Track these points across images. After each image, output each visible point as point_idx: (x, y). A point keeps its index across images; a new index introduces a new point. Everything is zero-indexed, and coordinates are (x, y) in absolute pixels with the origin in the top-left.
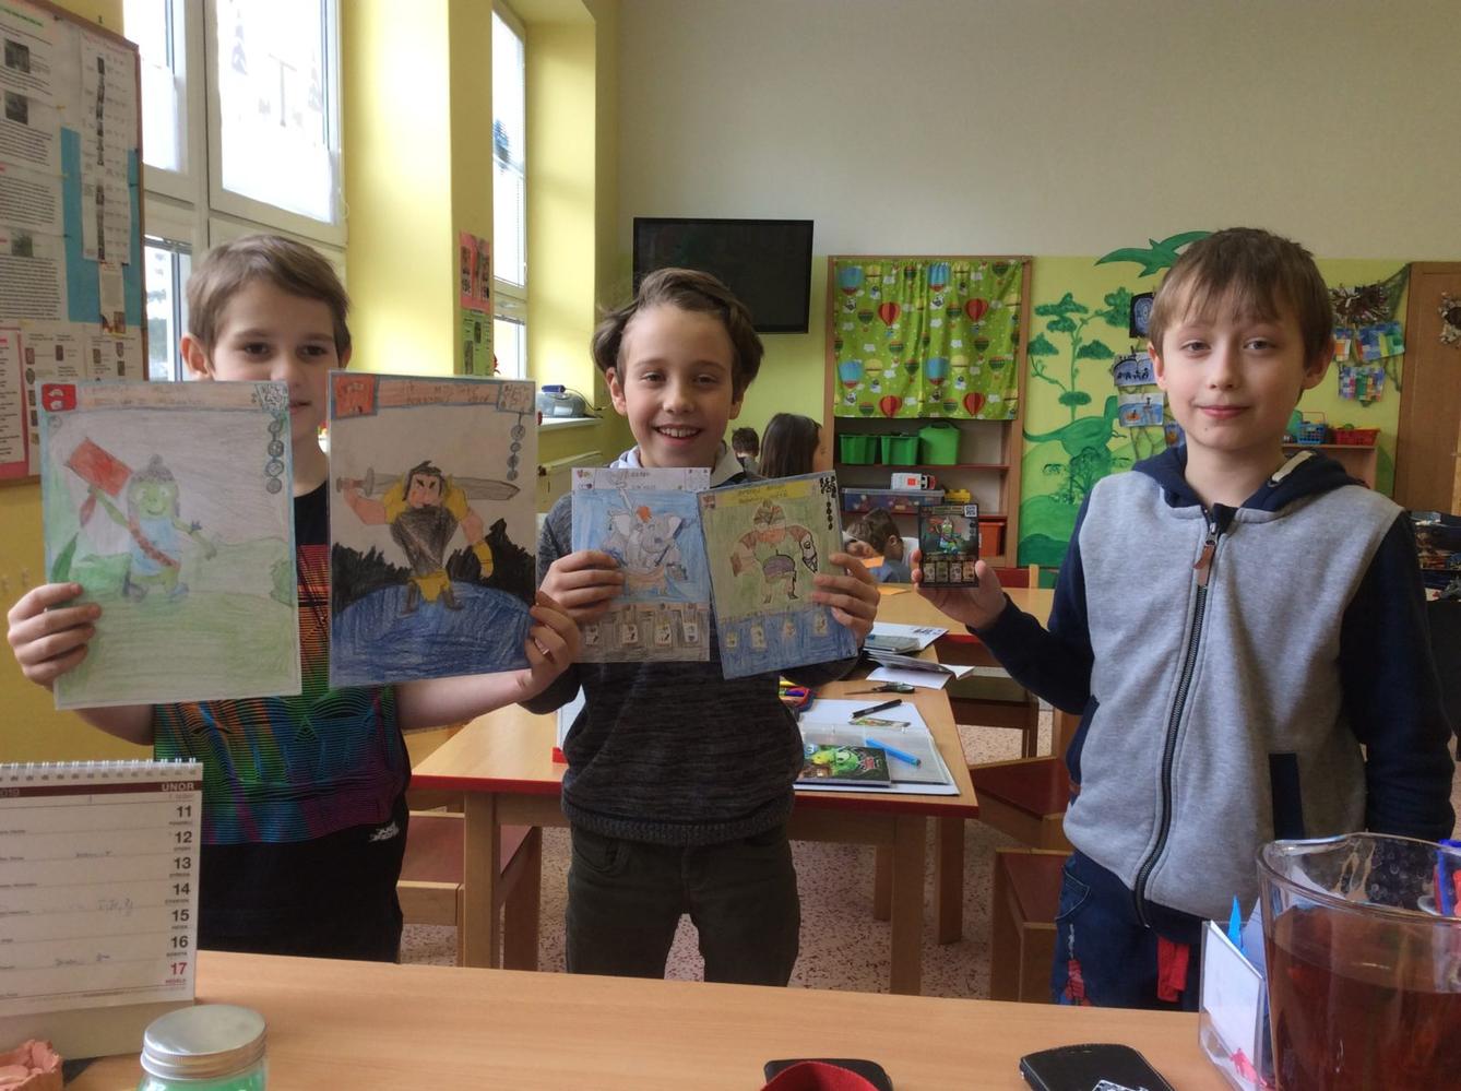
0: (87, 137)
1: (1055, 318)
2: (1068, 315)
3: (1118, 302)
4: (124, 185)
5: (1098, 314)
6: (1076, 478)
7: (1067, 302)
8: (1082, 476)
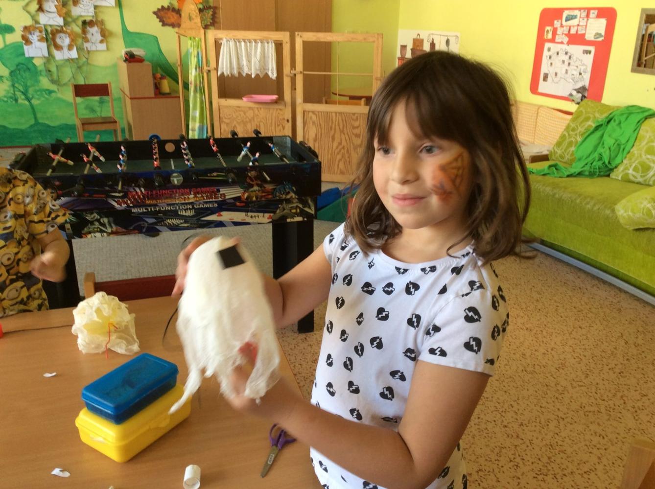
8: (20, 84)
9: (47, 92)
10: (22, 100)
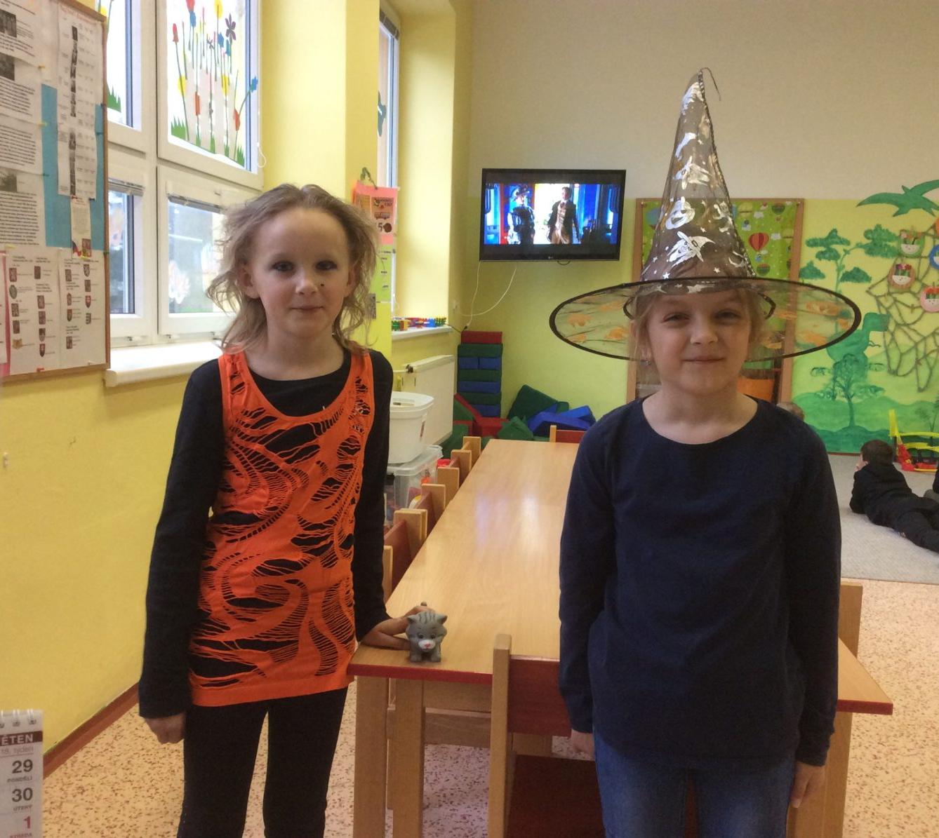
0: (63, 92)
1: (822, 249)
2: (834, 246)
3: (875, 236)
4: (92, 133)
5: (859, 246)
6: (838, 379)
7: (833, 235)
8: (843, 378)
9: (873, 389)
10: (840, 398)
